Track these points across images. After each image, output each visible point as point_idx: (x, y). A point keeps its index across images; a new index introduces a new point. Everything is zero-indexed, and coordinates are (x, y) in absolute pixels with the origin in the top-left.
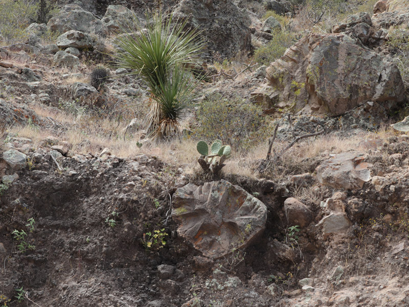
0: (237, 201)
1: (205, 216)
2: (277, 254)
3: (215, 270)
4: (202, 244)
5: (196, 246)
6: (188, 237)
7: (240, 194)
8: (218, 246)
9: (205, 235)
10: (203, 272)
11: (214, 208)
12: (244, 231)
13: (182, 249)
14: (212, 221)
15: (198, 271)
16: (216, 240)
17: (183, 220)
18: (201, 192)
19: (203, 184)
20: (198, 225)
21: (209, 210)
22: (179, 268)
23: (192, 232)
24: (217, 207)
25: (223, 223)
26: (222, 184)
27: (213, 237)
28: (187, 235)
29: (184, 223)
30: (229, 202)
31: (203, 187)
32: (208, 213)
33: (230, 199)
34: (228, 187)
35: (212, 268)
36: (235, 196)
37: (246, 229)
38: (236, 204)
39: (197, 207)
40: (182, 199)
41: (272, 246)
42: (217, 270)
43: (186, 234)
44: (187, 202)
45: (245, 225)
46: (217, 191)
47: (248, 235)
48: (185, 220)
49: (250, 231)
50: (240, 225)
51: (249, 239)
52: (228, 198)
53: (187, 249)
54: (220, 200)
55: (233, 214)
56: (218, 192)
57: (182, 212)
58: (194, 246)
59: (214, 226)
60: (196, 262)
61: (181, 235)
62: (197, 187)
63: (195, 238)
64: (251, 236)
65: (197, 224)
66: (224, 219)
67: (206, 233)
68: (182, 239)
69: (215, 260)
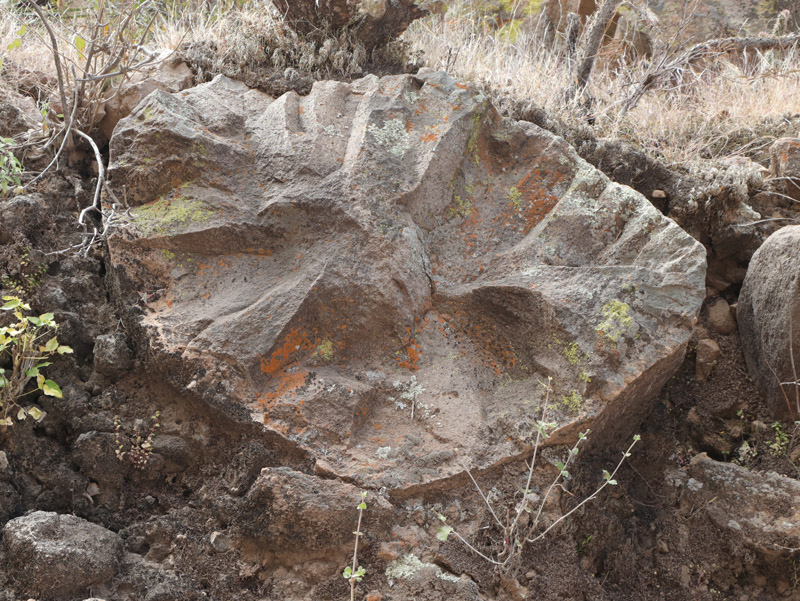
0: (513, 192)
1: (332, 246)
2: (734, 524)
3: (399, 559)
4: (312, 407)
5: (271, 417)
6: (221, 357)
7: (530, 159)
8: (408, 431)
9: (323, 363)
10: (315, 569)
11: (387, 204)
12: (592, 337)
13: (166, 442)
14: (375, 276)
15: (273, 566)
16: (396, 392)
17: (176, 273)
18: (296, 121)
19: (303, 90)
20: (287, 296)
21: (362, 214)
22: (143, 549)
23: (245, 331)
24: (405, 203)
25: (437, 300)
26: (426, 89)
27: (370, 374)
28: (215, 347)
29: (179, 290)
30: (466, 197)
31: (309, 103)
32: (351, 224)
33: (470, 178)
34: (470, 106)
35: (385, 547)
36: (497, 169)
37: (604, 326)
38: (507, 209)
39: (276, 195)
40: (184, 142)
41: (694, 484)
42: (412, 558)
43: (206, 343)
44: (214, 166)
45: (591, 305)
46: (399, 122)
47: (614, 363)
48: (192, 273)
49: (630, 342)
50: (561, 302)
51: (617, 384)
52: (460, 173)
53: (202, 435)
54: (421, 169)
55: (495, 260)
56: (408, 127)
57: (176, 223)
58: (259, 418)
59: (387, 308)
60: (280, 503)
61: (171, 349)
62: (266, 98)
63: (263, 372)
64: (634, 369)
65: (277, 289)
66: (439, 280)
67: (326, 349)
68: (176, 368)
69: (398, 498)
